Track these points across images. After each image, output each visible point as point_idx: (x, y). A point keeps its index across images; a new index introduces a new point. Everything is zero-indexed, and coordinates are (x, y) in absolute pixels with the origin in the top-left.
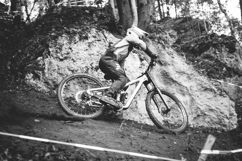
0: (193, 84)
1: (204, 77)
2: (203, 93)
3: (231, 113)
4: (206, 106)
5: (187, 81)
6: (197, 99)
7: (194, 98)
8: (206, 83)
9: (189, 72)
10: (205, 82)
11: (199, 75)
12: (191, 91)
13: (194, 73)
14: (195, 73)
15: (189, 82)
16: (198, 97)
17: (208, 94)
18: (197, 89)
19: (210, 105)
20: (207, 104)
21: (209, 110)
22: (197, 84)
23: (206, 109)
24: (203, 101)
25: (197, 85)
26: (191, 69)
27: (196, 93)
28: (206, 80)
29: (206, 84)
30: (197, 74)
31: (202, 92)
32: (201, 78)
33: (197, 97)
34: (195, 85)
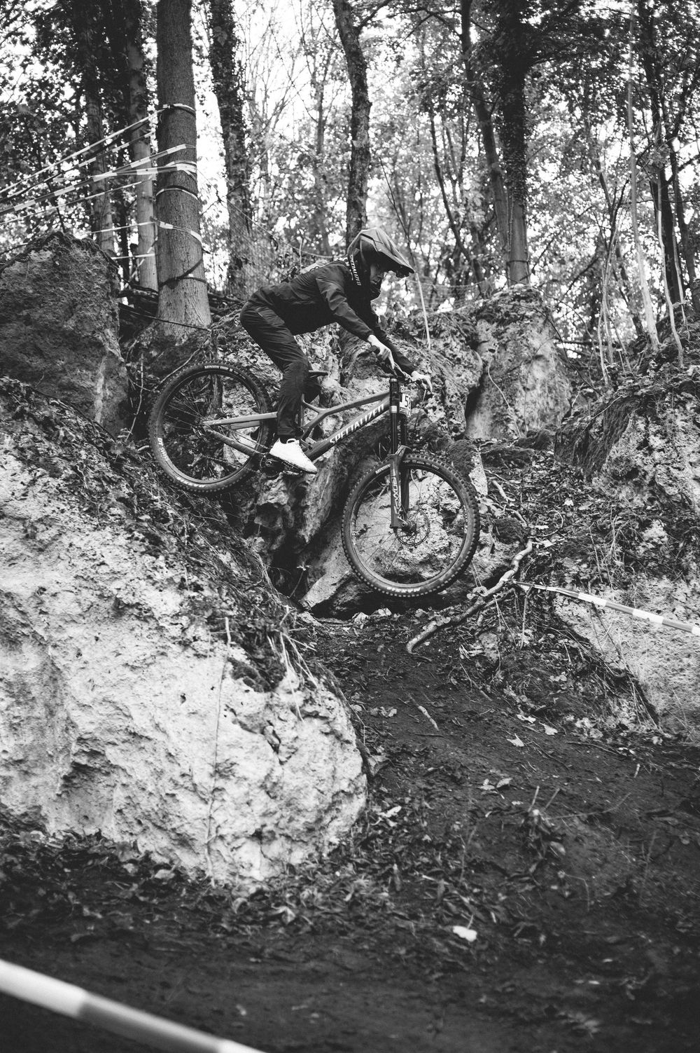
0: (56, 576)
1: (109, 536)
2: (108, 630)
3: (219, 760)
4: (111, 710)
5: (29, 563)
6: (73, 670)
7: (61, 662)
8: (116, 570)
9: (32, 509)
10: (113, 564)
11: (89, 527)
12: (43, 617)
13: (61, 516)
14: (63, 511)
15: (37, 564)
16: (79, 654)
17: (128, 640)
18: (79, 611)
19: (130, 702)
20: (115, 700)
21: (125, 737)
22: (77, 577)
23: (110, 731)
24: (98, 681)
25: (77, 582)
26: (39, 488)
27: (72, 630)
28: (117, 552)
29: (115, 575)
30: (76, 518)
31: (103, 626)
32: (95, 544)
33: (72, 654)
34: (68, 581)
